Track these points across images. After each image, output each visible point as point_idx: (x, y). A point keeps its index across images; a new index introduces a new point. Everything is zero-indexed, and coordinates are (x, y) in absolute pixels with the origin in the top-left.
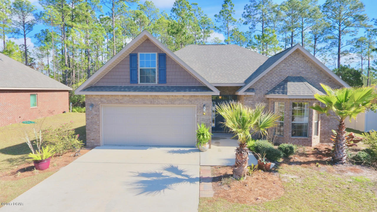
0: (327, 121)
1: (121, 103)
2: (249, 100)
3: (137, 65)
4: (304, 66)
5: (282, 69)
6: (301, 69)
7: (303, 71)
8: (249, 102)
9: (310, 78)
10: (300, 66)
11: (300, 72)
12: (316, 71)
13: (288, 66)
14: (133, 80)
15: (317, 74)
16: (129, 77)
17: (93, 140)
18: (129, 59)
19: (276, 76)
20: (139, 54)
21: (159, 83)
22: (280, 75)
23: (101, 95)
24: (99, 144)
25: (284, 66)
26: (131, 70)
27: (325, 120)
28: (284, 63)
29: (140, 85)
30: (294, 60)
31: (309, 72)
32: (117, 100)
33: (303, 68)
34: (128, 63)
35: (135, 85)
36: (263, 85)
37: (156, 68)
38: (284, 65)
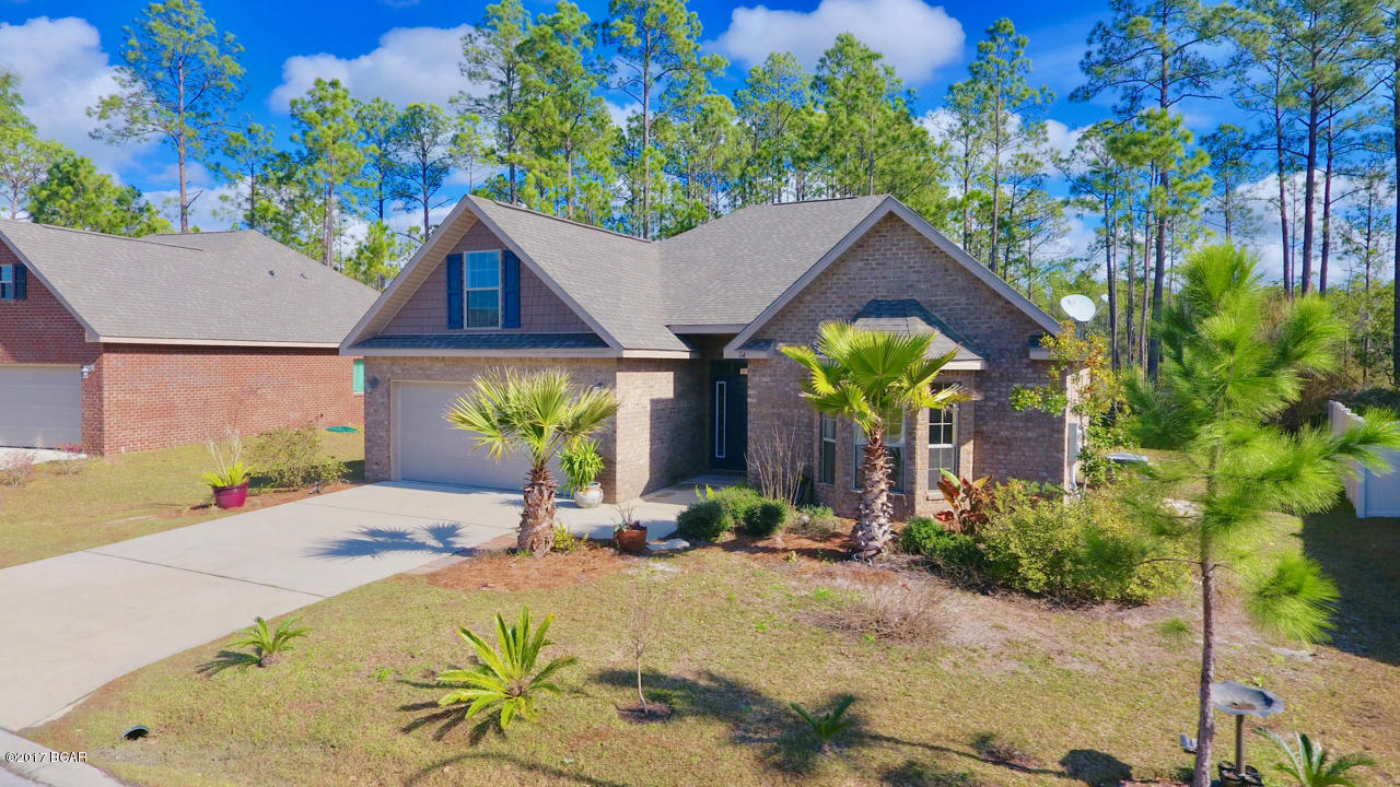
0: (1003, 447)
1: (429, 377)
2: (763, 375)
3: (462, 281)
4: (924, 267)
5: (854, 279)
6: (914, 277)
7: (919, 281)
8: (765, 379)
9: (943, 306)
10: (911, 267)
11: (911, 286)
12: (961, 282)
13: (873, 269)
14: (454, 321)
15: (964, 289)
16: (444, 312)
17: (376, 464)
18: (444, 269)
19: (839, 302)
20: (465, 253)
21: (505, 326)
22: (850, 297)
23: (393, 358)
24: (387, 476)
25: (860, 269)
26: (449, 296)
27: (995, 443)
28: (861, 260)
29: (467, 331)
30: (890, 250)
31: (938, 285)
32: (421, 369)
33: (919, 272)
34: (444, 277)
35: (456, 333)
36: (800, 329)
37: (499, 288)
38: (860, 264)
